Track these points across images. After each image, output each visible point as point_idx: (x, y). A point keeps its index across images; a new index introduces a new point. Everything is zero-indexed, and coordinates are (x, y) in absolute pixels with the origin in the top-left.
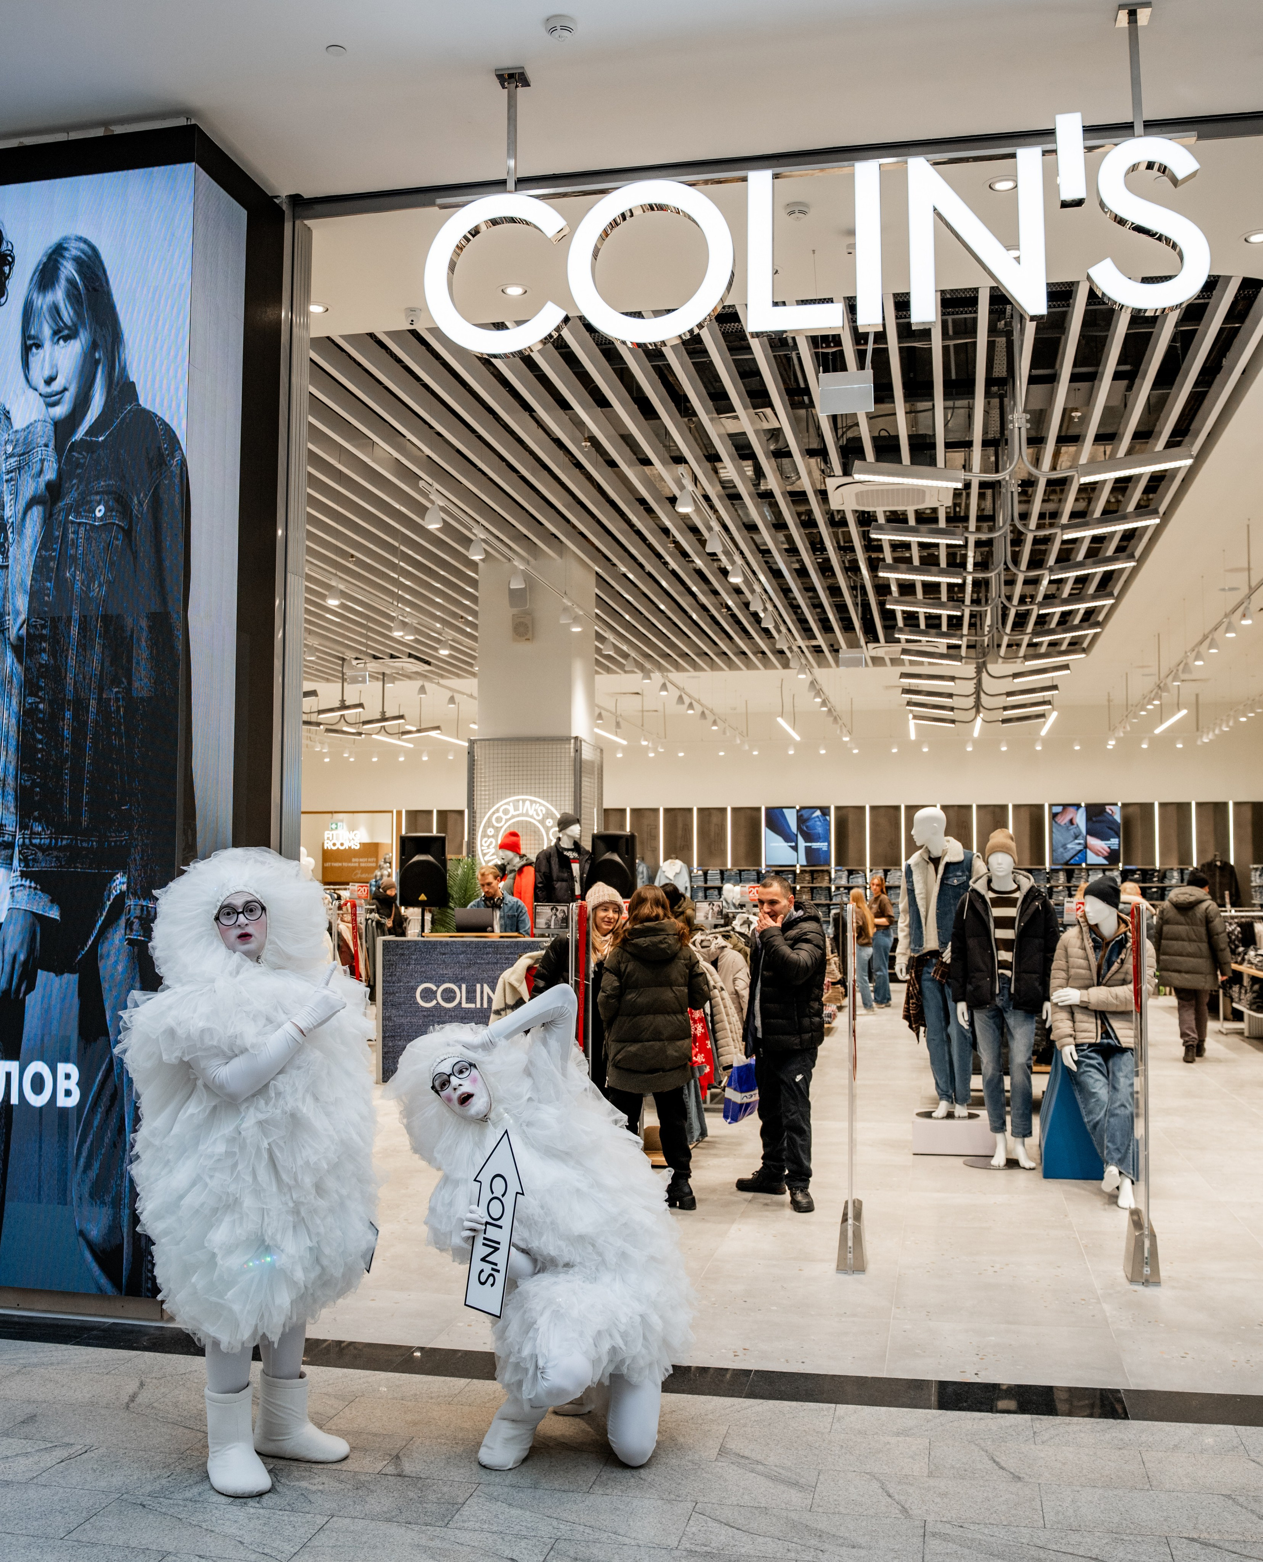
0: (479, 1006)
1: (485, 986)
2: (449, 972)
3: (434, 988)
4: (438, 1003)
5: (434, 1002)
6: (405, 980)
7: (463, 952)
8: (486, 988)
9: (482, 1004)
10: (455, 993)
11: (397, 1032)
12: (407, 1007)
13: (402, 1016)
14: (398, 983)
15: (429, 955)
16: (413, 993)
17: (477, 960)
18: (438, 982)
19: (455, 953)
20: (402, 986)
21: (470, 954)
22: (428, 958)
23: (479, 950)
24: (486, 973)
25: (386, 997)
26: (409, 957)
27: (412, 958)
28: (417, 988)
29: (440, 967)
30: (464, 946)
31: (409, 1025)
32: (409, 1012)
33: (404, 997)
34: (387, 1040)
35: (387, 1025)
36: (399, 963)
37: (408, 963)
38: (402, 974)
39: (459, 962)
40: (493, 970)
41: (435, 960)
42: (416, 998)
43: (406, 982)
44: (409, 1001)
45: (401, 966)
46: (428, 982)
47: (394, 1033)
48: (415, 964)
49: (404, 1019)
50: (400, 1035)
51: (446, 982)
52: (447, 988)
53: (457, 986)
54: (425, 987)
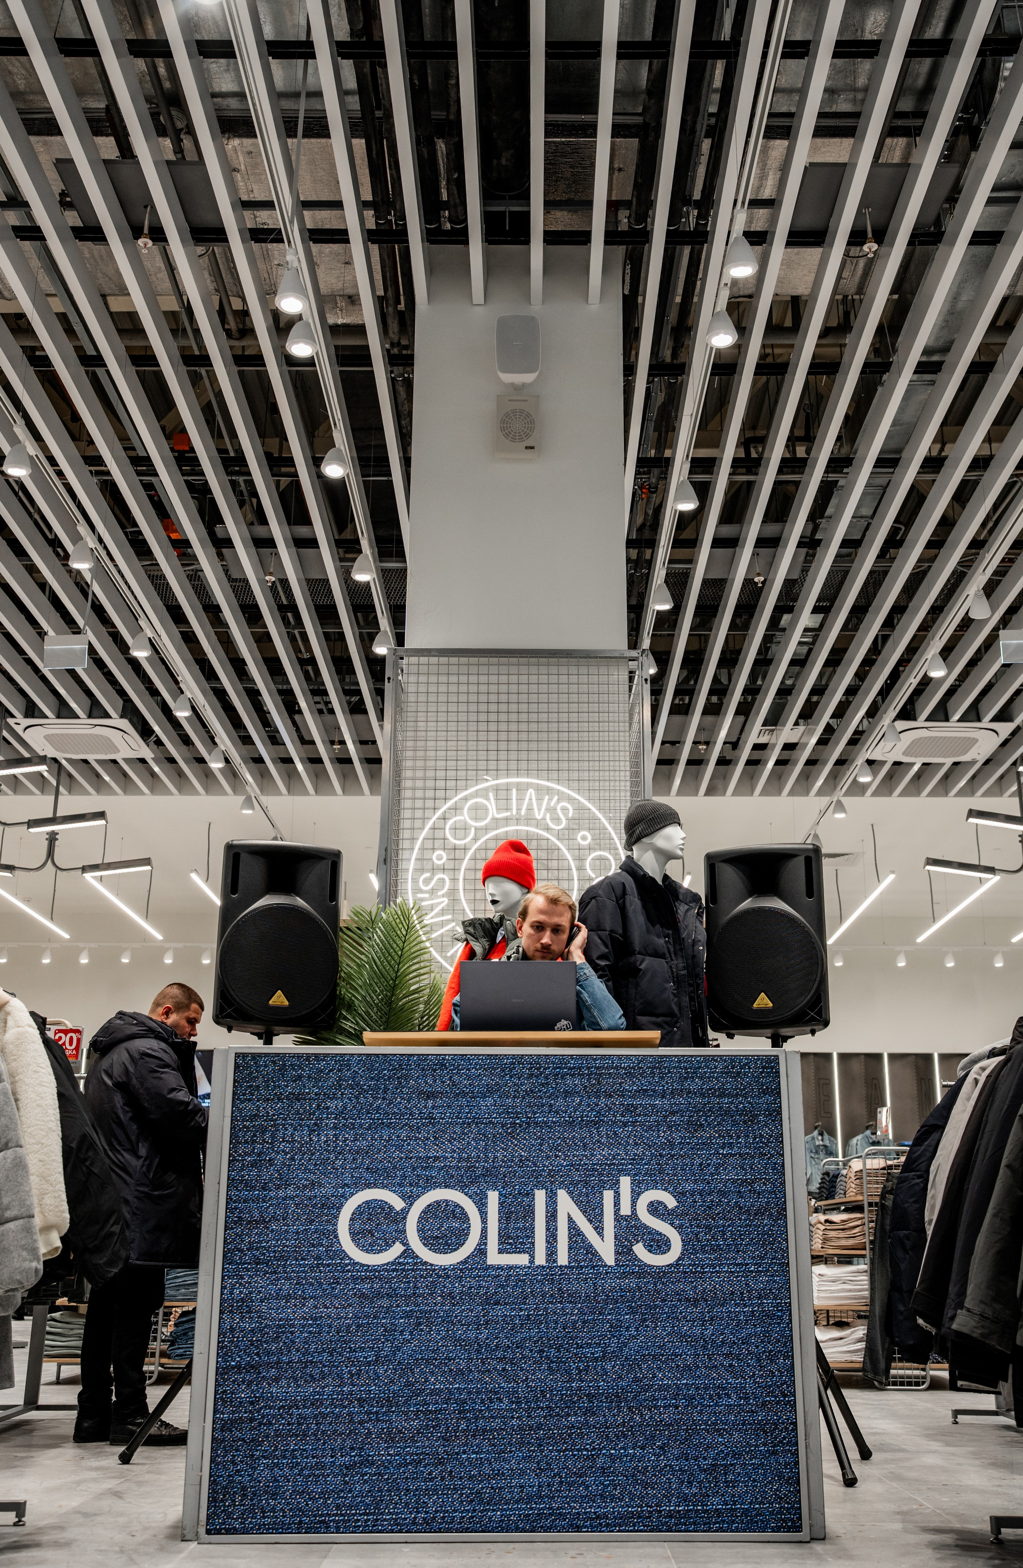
0: (541, 1259)
1: (563, 1196)
2: (447, 1151)
3: (398, 1204)
4: (408, 1252)
5: (397, 1249)
6: (303, 1178)
7: (490, 1091)
8: (565, 1203)
9: (551, 1253)
10: (464, 1217)
11: (268, 1353)
12: (305, 1266)
13: (288, 1298)
14: (278, 1187)
15: (384, 1099)
16: (328, 1221)
17: (535, 1113)
18: (411, 1185)
19: (465, 1094)
20: (292, 1198)
21: (514, 1097)
22: (378, 1108)
23: (543, 1085)
24: (566, 1156)
25: (237, 1234)
26: (319, 1106)
27: (328, 1108)
28: (342, 1205)
29: (417, 1139)
30: (495, 1069)
31: (311, 1325)
32: (312, 1284)
33: (297, 1233)
34: (234, 1381)
35: (232, 1330)
36: (284, 1125)
37: (315, 1124)
38: (293, 1159)
39: (476, 1121)
40: (585, 1145)
41: (403, 1115)
42: (336, 1237)
43: (305, 1186)
44: (313, 1246)
45: (292, 1135)
46: (375, 1186)
47: (258, 1354)
48: (335, 1127)
49: (295, 1306)
50: (278, 1363)
51: (436, 1186)
52: (438, 1203)
53: (470, 1197)
54: (367, 1202)
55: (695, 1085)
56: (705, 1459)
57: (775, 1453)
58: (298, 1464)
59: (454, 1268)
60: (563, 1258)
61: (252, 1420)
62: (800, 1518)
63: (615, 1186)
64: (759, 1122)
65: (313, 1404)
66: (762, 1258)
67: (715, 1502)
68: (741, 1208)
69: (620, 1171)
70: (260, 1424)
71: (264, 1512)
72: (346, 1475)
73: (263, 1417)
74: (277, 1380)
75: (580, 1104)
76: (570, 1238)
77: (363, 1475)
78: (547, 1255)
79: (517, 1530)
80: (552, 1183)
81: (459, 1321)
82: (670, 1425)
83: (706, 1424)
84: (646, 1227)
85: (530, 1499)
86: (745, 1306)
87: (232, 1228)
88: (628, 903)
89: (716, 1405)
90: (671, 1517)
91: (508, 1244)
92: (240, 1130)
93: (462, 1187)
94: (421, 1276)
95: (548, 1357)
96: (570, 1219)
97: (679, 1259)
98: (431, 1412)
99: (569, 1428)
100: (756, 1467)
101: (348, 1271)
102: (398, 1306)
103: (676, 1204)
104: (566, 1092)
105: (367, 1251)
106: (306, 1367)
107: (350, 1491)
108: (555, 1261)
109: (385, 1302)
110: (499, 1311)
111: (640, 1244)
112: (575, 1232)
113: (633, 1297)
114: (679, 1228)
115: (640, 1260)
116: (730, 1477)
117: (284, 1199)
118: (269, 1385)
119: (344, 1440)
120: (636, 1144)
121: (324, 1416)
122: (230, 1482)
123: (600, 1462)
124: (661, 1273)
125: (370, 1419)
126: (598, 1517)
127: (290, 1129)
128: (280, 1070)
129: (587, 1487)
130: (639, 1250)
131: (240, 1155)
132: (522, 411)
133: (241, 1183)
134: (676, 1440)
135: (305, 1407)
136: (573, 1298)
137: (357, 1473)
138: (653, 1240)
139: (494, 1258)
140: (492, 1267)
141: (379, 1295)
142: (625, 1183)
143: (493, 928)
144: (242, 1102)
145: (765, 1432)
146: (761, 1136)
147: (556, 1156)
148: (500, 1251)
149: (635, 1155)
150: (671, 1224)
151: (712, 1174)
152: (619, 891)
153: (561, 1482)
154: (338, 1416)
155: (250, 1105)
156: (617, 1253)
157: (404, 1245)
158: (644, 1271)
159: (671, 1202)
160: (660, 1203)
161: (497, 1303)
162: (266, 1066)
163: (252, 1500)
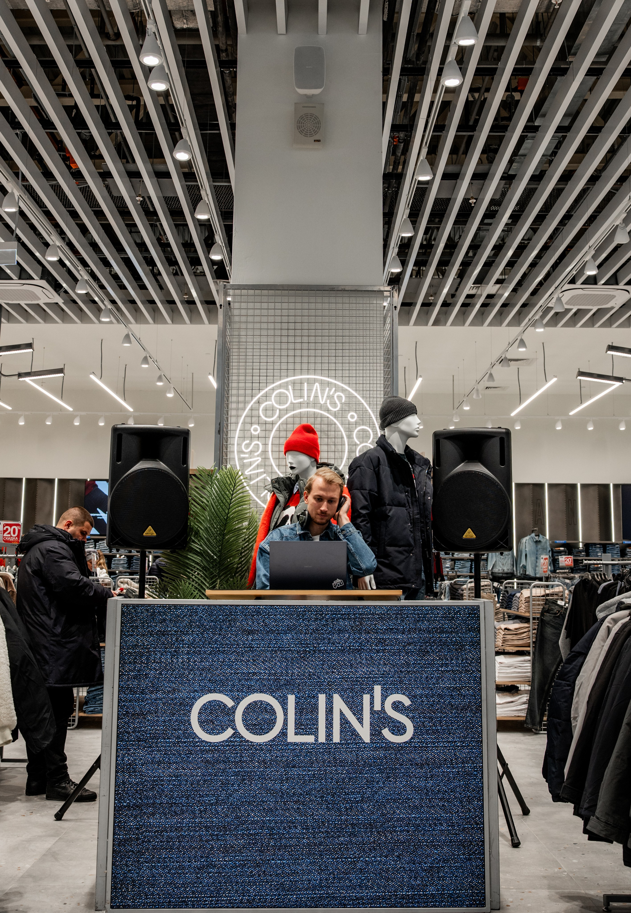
0: (322, 738)
1: (337, 699)
2: (260, 669)
3: (230, 703)
4: (236, 734)
5: (229, 732)
6: (167, 686)
7: (290, 629)
8: (338, 702)
10: (273, 712)
11: (147, 798)
12: (170, 743)
13: (159, 763)
14: (152, 692)
15: (220, 634)
16: (184, 714)
17: (319, 644)
18: (238, 691)
19: (273, 632)
20: (161, 699)
21: (306, 633)
22: (216, 640)
23: (324, 625)
24: (339, 672)
25: (125, 722)
26: (177, 639)
27: (183, 641)
28: (193, 704)
29: (242, 661)
30: (293, 615)
31: (175, 780)
32: (174, 754)
33: (165, 722)
34: (126, 815)
35: (124, 783)
36: (154, 652)
37: (175, 651)
38: (161, 674)
39: (281, 649)
40: (351, 665)
41: (232, 645)
42: (190, 724)
43: (169, 692)
44: (175, 730)
45: (160, 658)
46: (215, 692)
47: (140, 798)
48: (188, 653)
49: (164, 768)
50: (153, 804)
51: (254, 691)
52: (255, 702)
53: (277, 699)
54: (210, 702)
55: (425, 625)
56: (425, 863)
57: (470, 859)
58: (167, 866)
59: (266, 744)
60: (336, 738)
61: (138, 839)
62: (484, 899)
63: (371, 691)
64: (465, 650)
65: (176, 829)
66: (465, 738)
67: (431, 890)
68: (452, 706)
69: (374, 682)
70: (143, 842)
71: (147, 895)
72: (198, 873)
73: (145, 837)
74: (153, 814)
75: (348, 638)
76: (341, 725)
77: (209, 873)
78: (327, 736)
79: (306, 906)
80: (330, 689)
81: (270, 778)
82: (404, 842)
83: (427, 842)
84: (391, 718)
85: (314, 888)
86: (453, 768)
87: (122, 719)
88: (381, 471)
89: (434, 830)
90: (403, 898)
91: (301, 729)
92: (126, 655)
93: (272, 693)
94: (245, 749)
95: (326, 801)
96: (341, 713)
97: (412, 738)
98: (251, 834)
99: (339, 844)
100: (457, 868)
101: (198, 746)
102: (230, 768)
103: (410, 703)
104: (339, 630)
105: (210, 734)
106: (172, 806)
107: (201, 883)
108: (331, 740)
109: (222, 766)
110: (295, 771)
111: (387, 729)
112: (344, 721)
113: (381, 763)
114: (412, 719)
115: (386, 739)
116: (441, 874)
117: (155, 700)
118: (148, 817)
119: (197, 852)
120: (385, 664)
121: (184, 837)
122: (125, 877)
123: (359, 865)
124: (400, 748)
125: (213, 839)
126: (357, 899)
127: (159, 654)
128: (151, 615)
129: (350, 881)
130: (386, 733)
131: (126, 671)
132: (312, 115)
133: (127, 689)
134: (407, 852)
135: (171, 831)
136: (343, 763)
137: (205, 872)
138: (395, 726)
139: (292, 738)
140: (291, 744)
141: (218, 761)
142: (378, 689)
143: (291, 483)
144: (127, 637)
145: (464, 847)
146: (467, 659)
147: (333, 672)
148: (296, 734)
149: (384, 671)
150: (407, 716)
151: (434, 684)
152: (375, 463)
153: (334, 878)
154: (192, 837)
155: (132, 639)
156: (371, 735)
157: (234, 729)
158: (389, 746)
159: (407, 702)
160: (400, 702)
161: (294, 767)
162: (142, 613)
163: (139, 888)
